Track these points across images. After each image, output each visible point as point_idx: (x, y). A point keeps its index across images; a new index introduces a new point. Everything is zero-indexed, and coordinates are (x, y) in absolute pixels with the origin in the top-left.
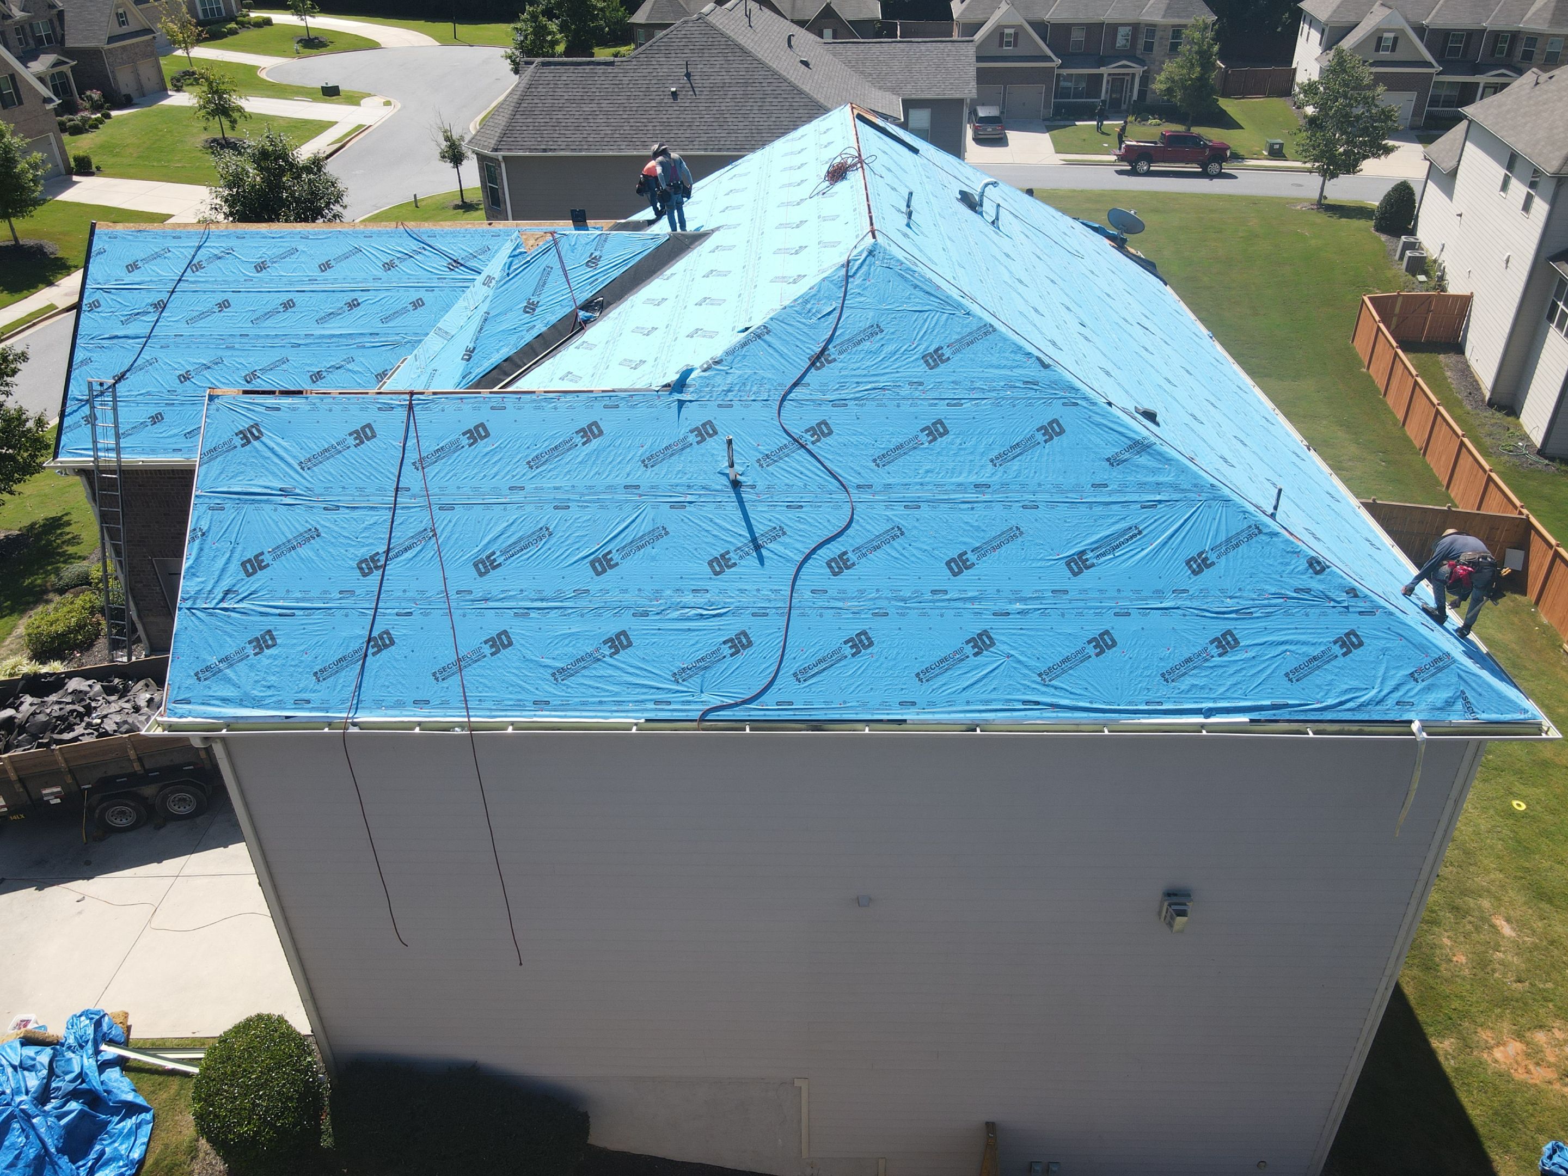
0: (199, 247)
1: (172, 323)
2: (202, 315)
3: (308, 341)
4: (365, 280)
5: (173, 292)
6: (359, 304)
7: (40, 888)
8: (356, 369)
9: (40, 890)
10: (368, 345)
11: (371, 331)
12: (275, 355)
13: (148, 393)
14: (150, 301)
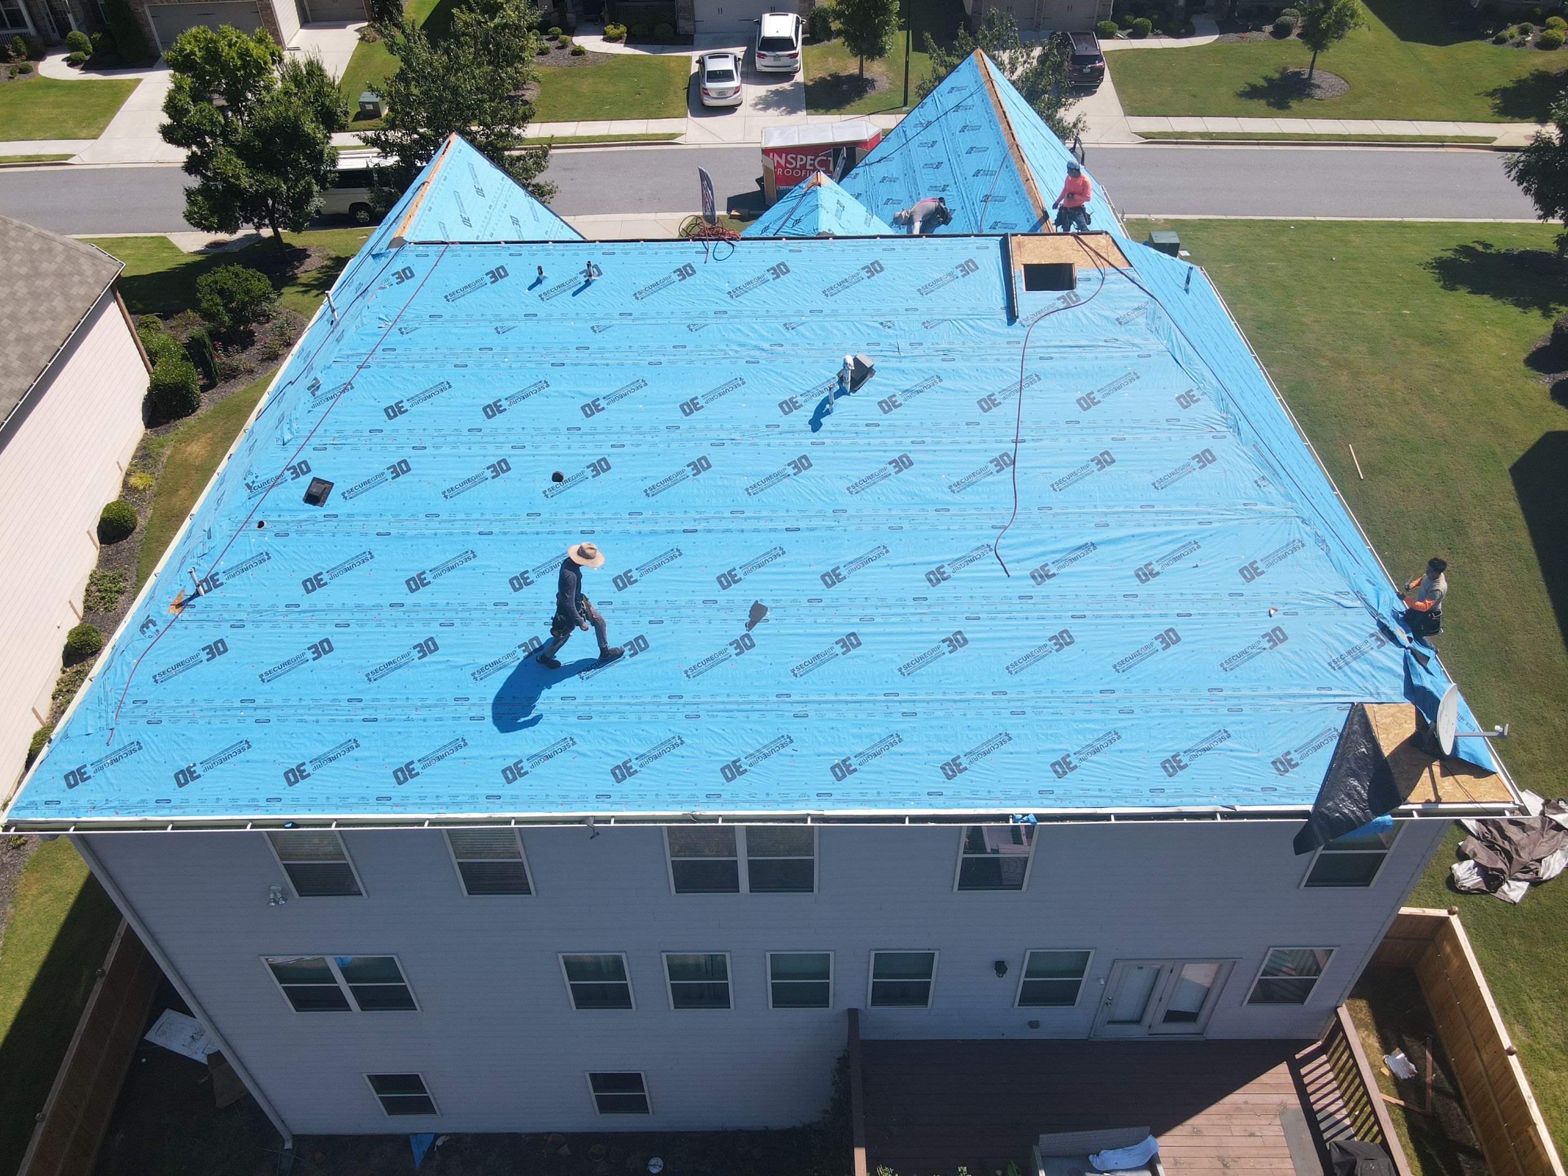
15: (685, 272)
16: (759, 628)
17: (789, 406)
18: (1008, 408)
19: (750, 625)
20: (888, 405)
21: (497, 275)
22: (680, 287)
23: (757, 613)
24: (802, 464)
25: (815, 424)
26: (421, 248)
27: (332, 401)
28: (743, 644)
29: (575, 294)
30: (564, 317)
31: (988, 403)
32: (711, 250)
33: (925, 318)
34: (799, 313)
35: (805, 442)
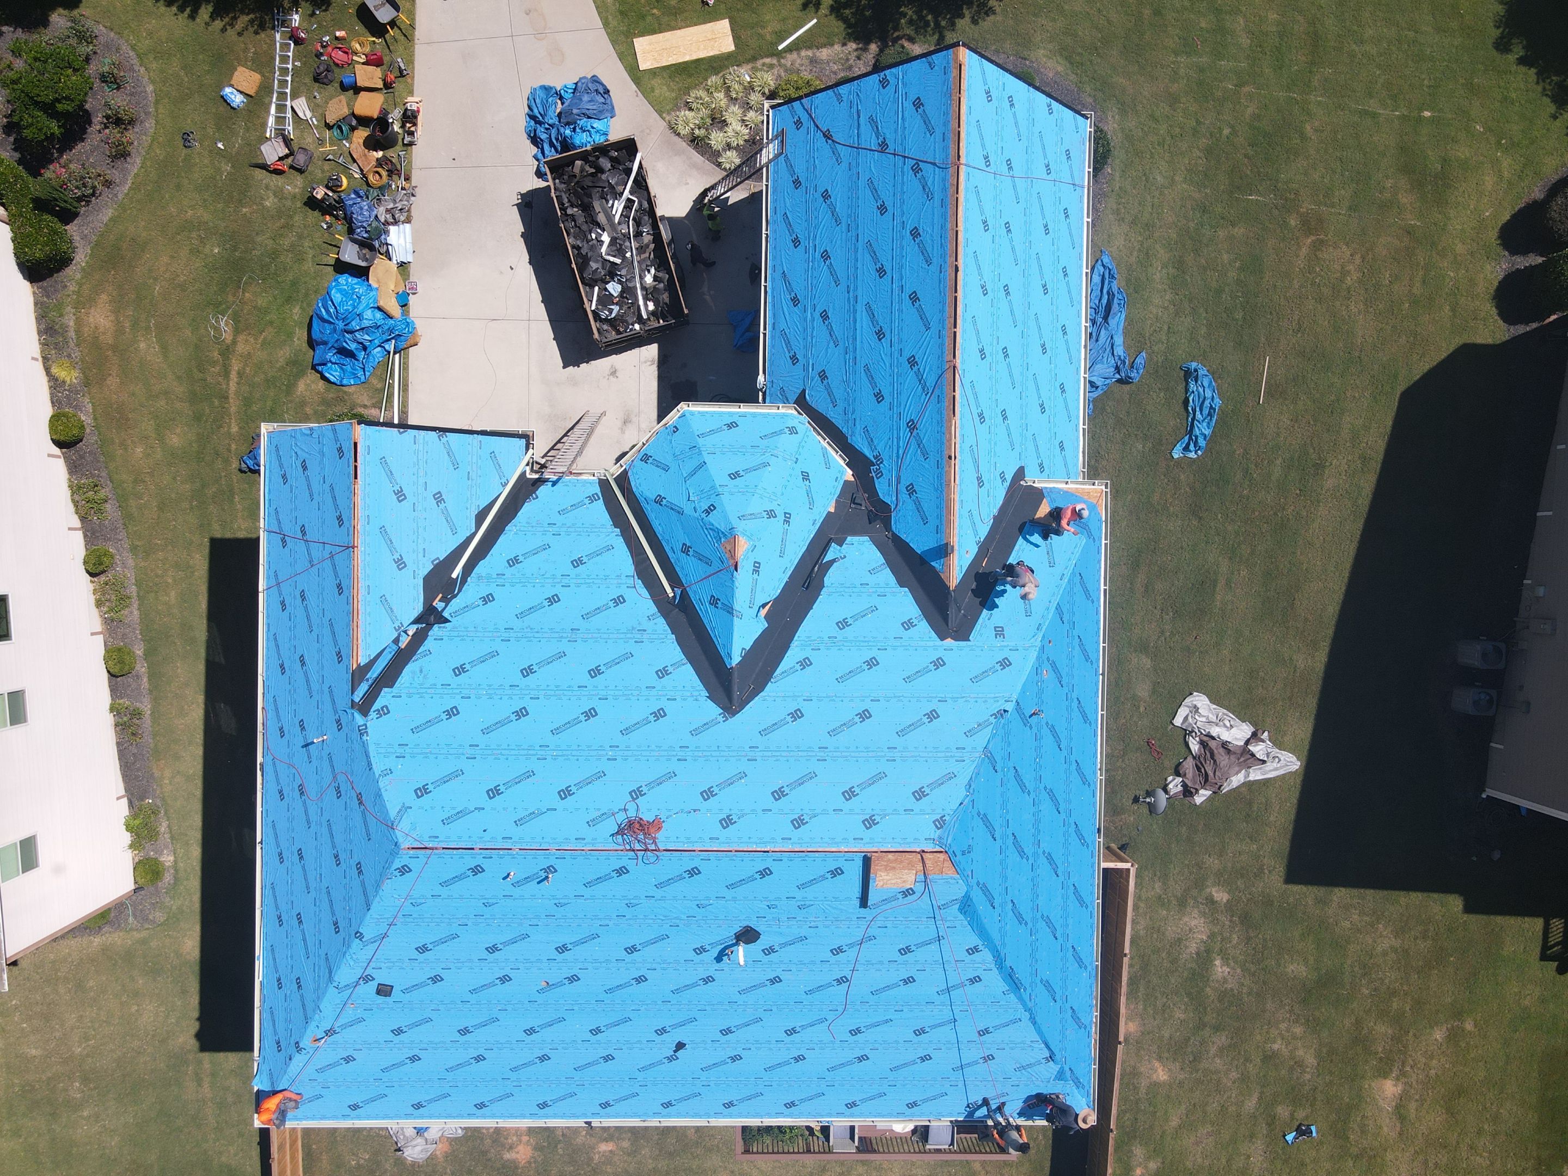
0: (934, 164)
1: (871, 164)
2: (874, 191)
3: (852, 300)
4: (900, 341)
5: (895, 155)
6: (880, 340)
7: (523, 235)
8: (829, 351)
9: (522, 236)
10: (847, 357)
11: (858, 357)
12: (841, 274)
13: (815, 167)
14: (888, 136)
15: (622, 871)
16: (679, 1053)
17: (700, 950)
18: (851, 954)
19: (675, 1052)
20: (769, 951)
21: (477, 870)
22: (616, 881)
23: (680, 1046)
24: (708, 980)
25: (719, 959)
26: (412, 852)
27: (378, 943)
28: (670, 1059)
29: (539, 883)
30: (533, 897)
31: (838, 951)
32: (640, 858)
33: (799, 903)
34: (708, 898)
35: (711, 968)
